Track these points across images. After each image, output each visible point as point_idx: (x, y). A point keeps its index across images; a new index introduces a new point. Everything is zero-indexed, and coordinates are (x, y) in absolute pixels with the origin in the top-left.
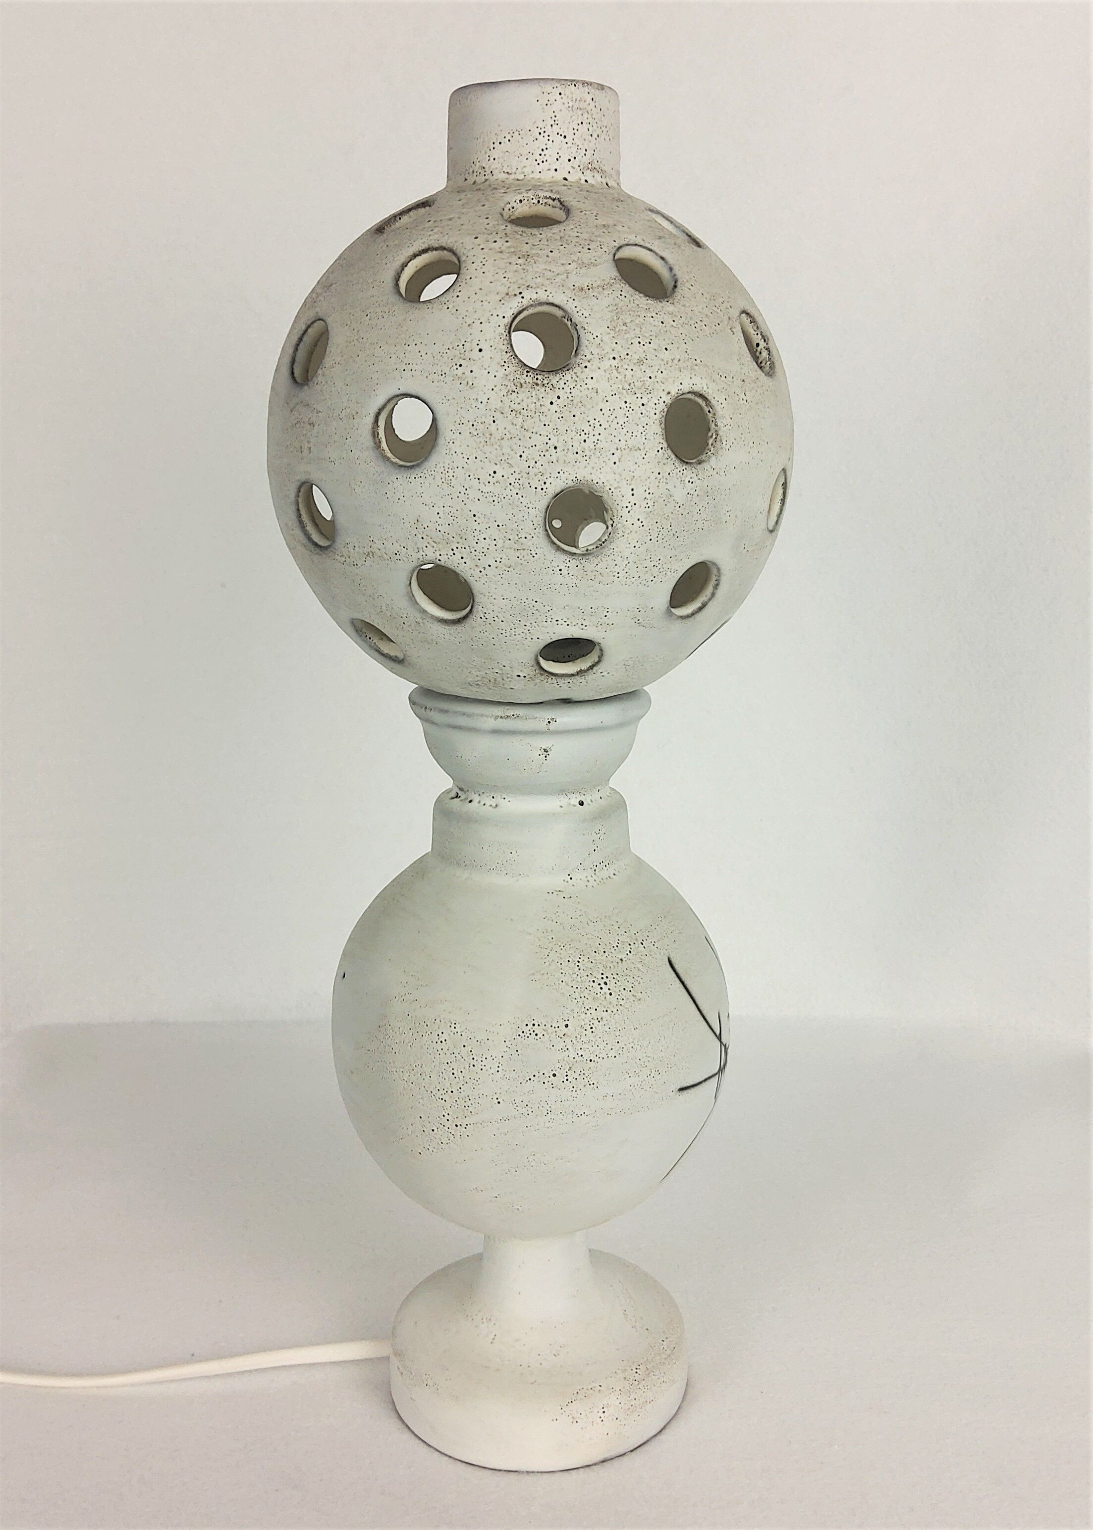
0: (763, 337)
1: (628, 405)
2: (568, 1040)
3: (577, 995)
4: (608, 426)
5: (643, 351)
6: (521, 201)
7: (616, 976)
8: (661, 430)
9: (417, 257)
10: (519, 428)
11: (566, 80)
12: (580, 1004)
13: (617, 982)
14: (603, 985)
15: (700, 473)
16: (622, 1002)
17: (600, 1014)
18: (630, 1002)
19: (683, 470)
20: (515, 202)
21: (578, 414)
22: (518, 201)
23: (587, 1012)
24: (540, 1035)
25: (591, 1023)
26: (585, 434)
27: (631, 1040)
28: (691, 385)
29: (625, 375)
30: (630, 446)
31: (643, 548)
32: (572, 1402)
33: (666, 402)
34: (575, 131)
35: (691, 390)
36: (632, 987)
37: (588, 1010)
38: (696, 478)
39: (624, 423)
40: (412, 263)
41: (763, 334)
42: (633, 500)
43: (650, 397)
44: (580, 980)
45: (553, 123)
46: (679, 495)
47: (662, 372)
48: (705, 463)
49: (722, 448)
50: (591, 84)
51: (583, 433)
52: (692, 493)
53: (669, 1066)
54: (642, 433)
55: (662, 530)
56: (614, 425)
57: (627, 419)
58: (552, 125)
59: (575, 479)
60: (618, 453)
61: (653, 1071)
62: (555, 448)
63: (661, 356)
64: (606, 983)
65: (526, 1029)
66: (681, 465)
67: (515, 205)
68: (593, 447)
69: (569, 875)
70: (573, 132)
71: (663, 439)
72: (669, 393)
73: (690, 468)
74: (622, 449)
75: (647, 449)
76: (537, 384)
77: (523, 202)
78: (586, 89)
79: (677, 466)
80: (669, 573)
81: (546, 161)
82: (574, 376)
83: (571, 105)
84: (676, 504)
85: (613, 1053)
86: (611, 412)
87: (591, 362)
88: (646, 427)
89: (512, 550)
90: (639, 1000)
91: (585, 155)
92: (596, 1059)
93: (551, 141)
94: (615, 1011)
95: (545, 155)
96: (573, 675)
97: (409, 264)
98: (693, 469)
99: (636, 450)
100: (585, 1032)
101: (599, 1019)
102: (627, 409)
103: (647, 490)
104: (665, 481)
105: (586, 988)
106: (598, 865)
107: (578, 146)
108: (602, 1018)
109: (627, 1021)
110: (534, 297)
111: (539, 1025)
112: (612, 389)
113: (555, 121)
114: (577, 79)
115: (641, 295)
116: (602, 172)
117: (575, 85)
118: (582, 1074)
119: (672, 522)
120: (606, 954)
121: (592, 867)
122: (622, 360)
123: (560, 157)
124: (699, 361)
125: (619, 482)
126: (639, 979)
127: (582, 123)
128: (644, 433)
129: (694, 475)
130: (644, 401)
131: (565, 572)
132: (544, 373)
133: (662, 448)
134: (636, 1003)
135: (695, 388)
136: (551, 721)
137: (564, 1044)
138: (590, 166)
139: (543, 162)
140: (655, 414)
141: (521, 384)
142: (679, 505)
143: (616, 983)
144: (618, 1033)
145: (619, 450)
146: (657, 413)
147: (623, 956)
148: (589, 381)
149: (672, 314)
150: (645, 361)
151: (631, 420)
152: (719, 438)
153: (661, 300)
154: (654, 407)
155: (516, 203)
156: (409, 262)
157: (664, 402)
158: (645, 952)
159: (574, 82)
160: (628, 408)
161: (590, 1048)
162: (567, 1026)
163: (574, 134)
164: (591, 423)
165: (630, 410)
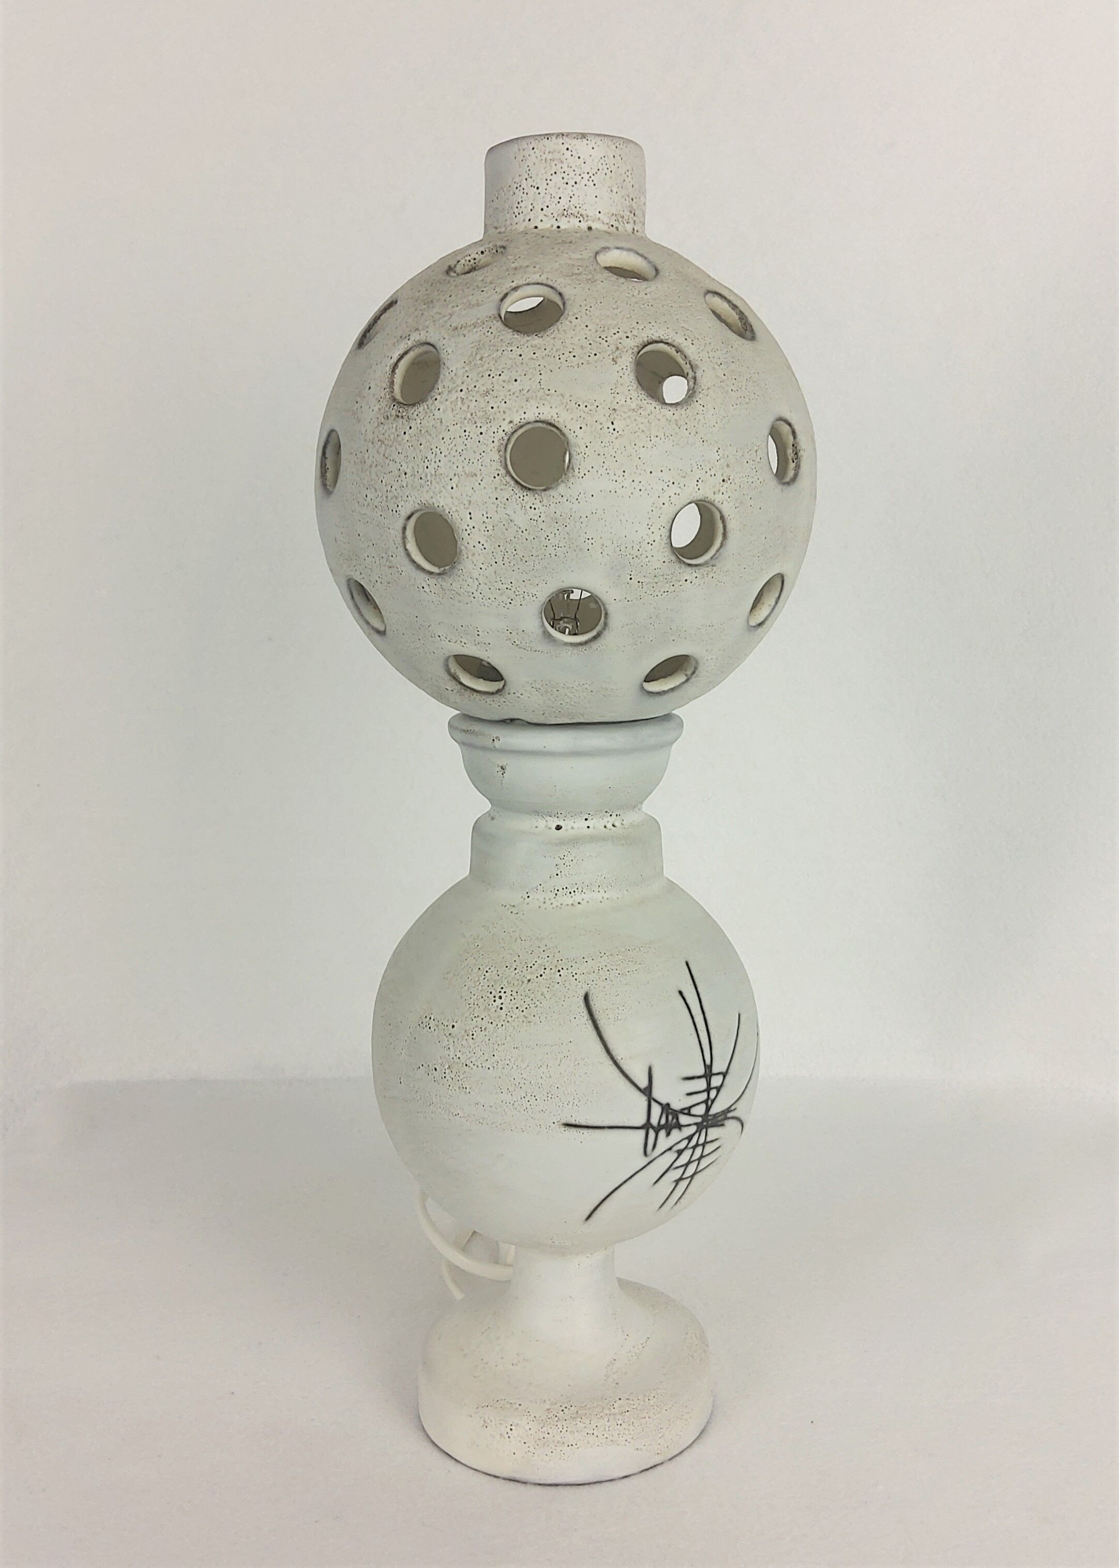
0: (692, 367)
1: (467, 433)
2: (451, 1041)
3: (472, 1001)
4: (448, 454)
5: (491, 382)
6: (482, 253)
7: (514, 994)
8: (498, 457)
9: (387, 311)
10: (382, 456)
11: (540, 135)
12: (472, 1010)
13: (513, 999)
14: (497, 999)
15: (544, 498)
16: (509, 1019)
17: (484, 1024)
18: (519, 1021)
19: (524, 496)
20: (477, 253)
21: (424, 442)
22: (480, 253)
23: (474, 1018)
24: (432, 1029)
25: (474, 1031)
26: (428, 461)
27: (508, 1058)
28: (537, 415)
29: (469, 406)
30: (467, 472)
31: (491, 570)
32: (488, 1406)
33: (506, 431)
34: (548, 181)
35: (538, 419)
36: (526, 1008)
37: (475, 1017)
38: (540, 505)
39: (462, 450)
40: (385, 316)
41: (692, 363)
42: (472, 523)
43: (489, 427)
44: (480, 988)
45: (527, 177)
46: (521, 520)
47: (505, 402)
48: (551, 490)
49: (574, 476)
50: (567, 136)
51: (426, 461)
52: (536, 519)
53: (550, 1096)
54: (478, 460)
55: (506, 553)
56: (453, 453)
57: (465, 447)
58: (526, 179)
59: (420, 503)
60: (455, 479)
61: (529, 1095)
62: (405, 474)
63: (507, 387)
64: (500, 998)
65: (425, 1020)
66: (521, 491)
67: (476, 256)
68: (433, 472)
69: (527, 893)
70: (546, 182)
71: (501, 466)
72: (511, 422)
73: (532, 494)
74: (460, 475)
75: (483, 475)
76: (398, 416)
77: (485, 253)
78: (560, 140)
79: (517, 492)
80: (526, 597)
81: (522, 212)
82: (426, 407)
83: (543, 158)
84: (518, 529)
85: (487, 1065)
86: (451, 441)
87: (441, 395)
88: (483, 454)
89: (387, 568)
90: (529, 1022)
91: (559, 202)
92: (471, 1065)
93: (525, 194)
94: (499, 1026)
95: (521, 207)
96: (493, 693)
97: (382, 317)
98: (536, 495)
99: (472, 476)
100: (466, 1037)
101: (483, 1029)
102: (465, 438)
103: (485, 514)
104: (503, 506)
105: (482, 997)
106: (561, 889)
107: (551, 195)
108: (485, 1029)
109: (508, 1038)
110: (418, 338)
111: (434, 1020)
112: (454, 419)
113: (528, 175)
114: (551, 132)
115: (510, 330)
116: (581, 217)
117: (548, 139)
118: (457, 1076)
119: (516, 546)
120: (516, 971)
121: (553, 890)
122: (469, 392)
123: (534, 207)
124: (552, 391)
125: (457, 506)
126: (538, 1003)
127: (555, 173)
128: (480, 460)
129: (538, 501)
130: (482, 430)
131: (427, 589)
132: (405, 406)
133: (498, 475)
134: (524, 1024)
135: (542, 417)
136: (495, 740)
137: (448, 1043)
138: (565, 212)
139: (519, 214)
140: (493, 442)
141: (388, 417)
142: (521, 530)
143: (511, 1000)
144: (496, 1047)
145: (457, 476)
146: (496, 441)
147: (533, 977)
148: (436, 412)
149: (536, 346)
150: (491, 392)
151: (469, 448)
152: (571, 466)
153: (529, 334)
154: (493, 435)
155: (477, 255)
156: (381, 315)
157: (504, 431)
158: (558, 979)
159: (548, 136)
160: (467, 437)
161: (468, 1053)
162: (453, 1027)
163: (547, 184)
164: (433, 451)
165: (469, 439)
